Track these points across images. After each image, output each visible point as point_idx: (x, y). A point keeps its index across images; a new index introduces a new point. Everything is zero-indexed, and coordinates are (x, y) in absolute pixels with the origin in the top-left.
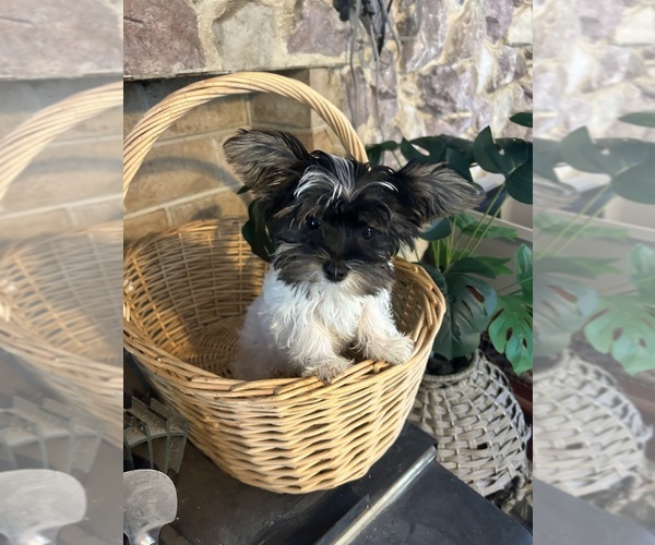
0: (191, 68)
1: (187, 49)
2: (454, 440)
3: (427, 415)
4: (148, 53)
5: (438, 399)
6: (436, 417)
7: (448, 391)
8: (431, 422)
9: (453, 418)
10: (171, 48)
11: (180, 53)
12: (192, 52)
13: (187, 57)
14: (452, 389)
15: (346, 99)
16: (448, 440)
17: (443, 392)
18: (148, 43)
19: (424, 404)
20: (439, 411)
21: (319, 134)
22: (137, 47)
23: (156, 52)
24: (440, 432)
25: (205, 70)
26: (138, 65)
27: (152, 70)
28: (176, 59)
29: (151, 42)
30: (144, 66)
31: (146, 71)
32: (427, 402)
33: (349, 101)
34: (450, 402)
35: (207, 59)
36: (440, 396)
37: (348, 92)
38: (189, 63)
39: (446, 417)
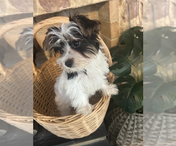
0: (66, 7)
1: (64, 2)
2: (133, 133)
3: (127, 122)
4: (52, 6)
5: (133, 119)
6: (130, 124)
7: (138, 117)
8: (127, 125)
9: (136, 126)
10: (59, 3)
11: (61, 4)
12: (65, 3)
13: (64, 5)
14: (140, 118)
15: (127, 9)
16: (131, 132)
17: (136, 118)
18: (52, 3)
19: (127, 118)
20: (131, 122)
21: (113, 23)
22: (49, 4)
23: (54, 5)
24: (129, 129)
25: (70, 7)
26: (50, 9)
27: (54, 10)
28: (61, 6)
29: (53, 2)
30: (51, 9)
31: (52, 11)
32: (129, 118)
33: (129, 10)
34: (137, 121)
35: (71, 4)
36: (134, 118)
37: (128, 6)
38: (65, 6)
39: (133, 125)
